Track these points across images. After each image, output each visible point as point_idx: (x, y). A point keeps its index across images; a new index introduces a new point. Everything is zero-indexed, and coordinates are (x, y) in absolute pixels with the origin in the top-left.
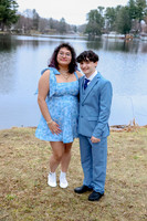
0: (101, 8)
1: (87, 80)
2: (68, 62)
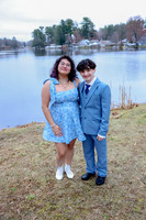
1: (88, 86)
2: (68, 72)
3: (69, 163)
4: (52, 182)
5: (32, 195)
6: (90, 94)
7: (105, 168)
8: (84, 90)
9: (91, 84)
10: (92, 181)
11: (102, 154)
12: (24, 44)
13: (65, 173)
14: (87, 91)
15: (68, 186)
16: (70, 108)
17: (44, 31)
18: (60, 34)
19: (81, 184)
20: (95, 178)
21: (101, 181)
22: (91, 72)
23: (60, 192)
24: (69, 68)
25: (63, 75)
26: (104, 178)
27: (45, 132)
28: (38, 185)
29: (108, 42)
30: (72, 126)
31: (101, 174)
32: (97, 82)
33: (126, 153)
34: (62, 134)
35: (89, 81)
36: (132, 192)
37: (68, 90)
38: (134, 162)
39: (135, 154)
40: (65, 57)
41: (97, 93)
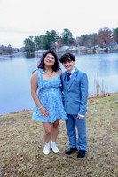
0: (31, 37)
1: (69, 75)
2: (52, 64)
3: (55, 140)
4: (40, 156)
5: (23, 168)
6: (71, 81)
7: (85, 143)
8: (66, 78)
9: (72, 73)
10: (74, 155)
11: (82, 131)
12: (18, 50)
13: (51, 149)
14: (68, 79)
15: (54, 159)
16: (55, 93)
17: (33, 40)
18: (45, 41)
19: (65, 157)
20: (77, 152)
21: (82, 154)
22: (72, 63)
23: (47, 165)
24: (53, 61)
25: (48, 66)
26: (84, 152)
27: (34, 114)
28: (28, 159)
29: (84, 47)
30: (56, 108)
31: (82, 148)
32: (76, 72)
33: (102, 132)
34: (48, 115)
35: (70, 71)
36: (109, 163)
37: (52, 78)
38: (109, 139)
39: (110, 132)
40: (50, 52)
41: (77, 80)
